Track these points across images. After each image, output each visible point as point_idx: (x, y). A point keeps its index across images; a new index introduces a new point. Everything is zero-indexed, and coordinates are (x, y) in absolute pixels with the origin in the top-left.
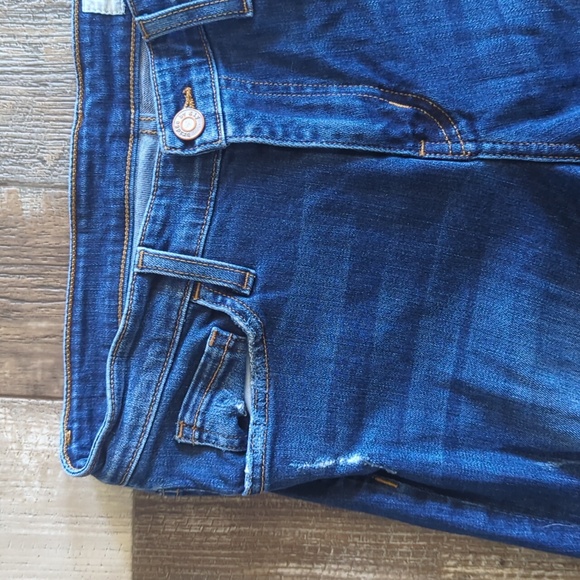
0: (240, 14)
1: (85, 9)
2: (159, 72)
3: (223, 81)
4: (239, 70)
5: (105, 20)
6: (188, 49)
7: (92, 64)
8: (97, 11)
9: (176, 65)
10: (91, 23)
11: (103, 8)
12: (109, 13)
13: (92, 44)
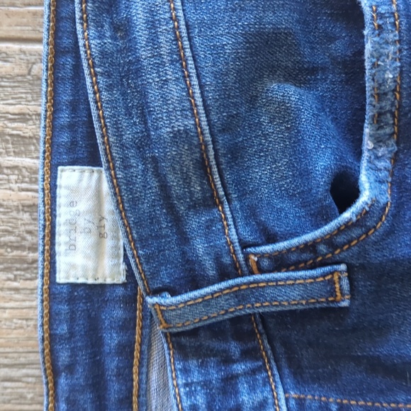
0: (328, 302)
1: (61, 278)
2: (186, 385)
3: (292, 402)
4: (316, 379)
5: (92, 294)
6: (234, 348)
7: (70, 368)
8: (81, 281)
9: (215, 375)
10: (71, 300)
11: (90, 274)
12: (100, 281)
13: (72, 333)
